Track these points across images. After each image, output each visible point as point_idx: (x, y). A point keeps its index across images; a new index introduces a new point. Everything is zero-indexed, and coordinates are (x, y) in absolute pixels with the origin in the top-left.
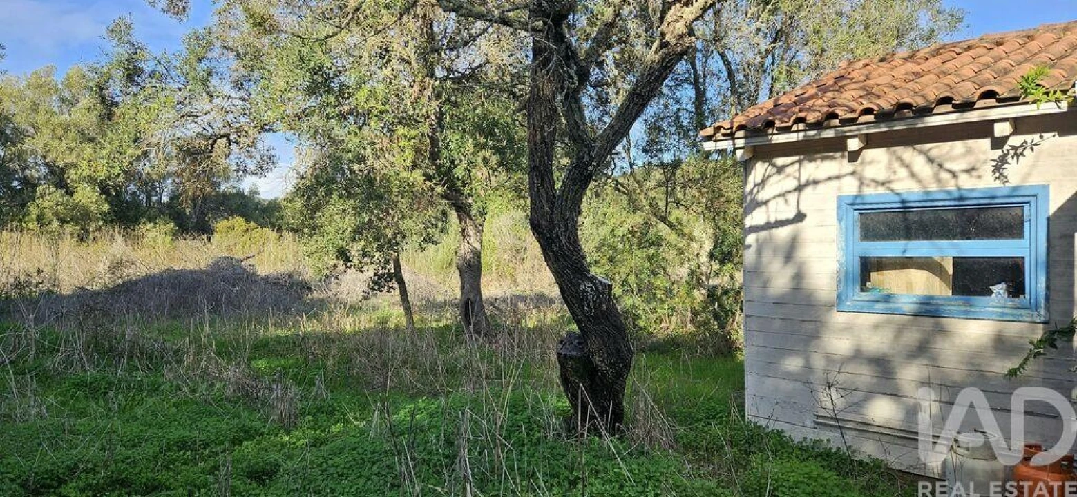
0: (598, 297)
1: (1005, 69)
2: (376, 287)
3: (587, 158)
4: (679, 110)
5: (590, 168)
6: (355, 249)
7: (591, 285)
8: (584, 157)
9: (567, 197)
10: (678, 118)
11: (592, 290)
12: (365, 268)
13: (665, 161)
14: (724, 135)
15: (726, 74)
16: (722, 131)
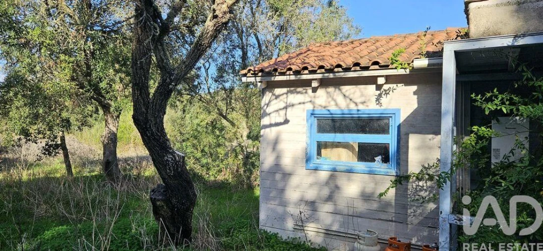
0: (176, 164)
1: (382, 52)
2: (47, 153)
3: (168, 80)
4: (233, 62)
5: (171, 86)
6: (33, 129)
7: (171, 156)
8: (166, 79)
9: (156, 104)
10: (233, 65)
11: (172, 160)
12: (39, 141)
13: (226, 88)
14: (252, 74)
15: (257, 46)
16: (251, 72)
